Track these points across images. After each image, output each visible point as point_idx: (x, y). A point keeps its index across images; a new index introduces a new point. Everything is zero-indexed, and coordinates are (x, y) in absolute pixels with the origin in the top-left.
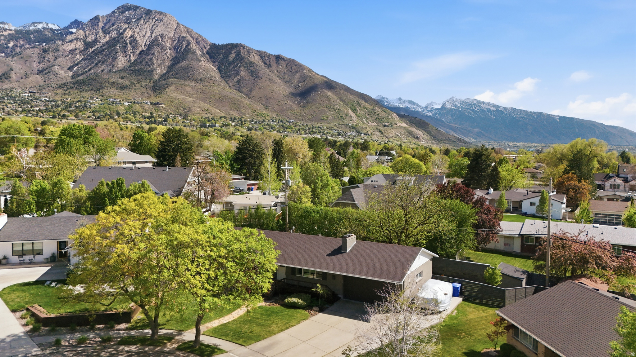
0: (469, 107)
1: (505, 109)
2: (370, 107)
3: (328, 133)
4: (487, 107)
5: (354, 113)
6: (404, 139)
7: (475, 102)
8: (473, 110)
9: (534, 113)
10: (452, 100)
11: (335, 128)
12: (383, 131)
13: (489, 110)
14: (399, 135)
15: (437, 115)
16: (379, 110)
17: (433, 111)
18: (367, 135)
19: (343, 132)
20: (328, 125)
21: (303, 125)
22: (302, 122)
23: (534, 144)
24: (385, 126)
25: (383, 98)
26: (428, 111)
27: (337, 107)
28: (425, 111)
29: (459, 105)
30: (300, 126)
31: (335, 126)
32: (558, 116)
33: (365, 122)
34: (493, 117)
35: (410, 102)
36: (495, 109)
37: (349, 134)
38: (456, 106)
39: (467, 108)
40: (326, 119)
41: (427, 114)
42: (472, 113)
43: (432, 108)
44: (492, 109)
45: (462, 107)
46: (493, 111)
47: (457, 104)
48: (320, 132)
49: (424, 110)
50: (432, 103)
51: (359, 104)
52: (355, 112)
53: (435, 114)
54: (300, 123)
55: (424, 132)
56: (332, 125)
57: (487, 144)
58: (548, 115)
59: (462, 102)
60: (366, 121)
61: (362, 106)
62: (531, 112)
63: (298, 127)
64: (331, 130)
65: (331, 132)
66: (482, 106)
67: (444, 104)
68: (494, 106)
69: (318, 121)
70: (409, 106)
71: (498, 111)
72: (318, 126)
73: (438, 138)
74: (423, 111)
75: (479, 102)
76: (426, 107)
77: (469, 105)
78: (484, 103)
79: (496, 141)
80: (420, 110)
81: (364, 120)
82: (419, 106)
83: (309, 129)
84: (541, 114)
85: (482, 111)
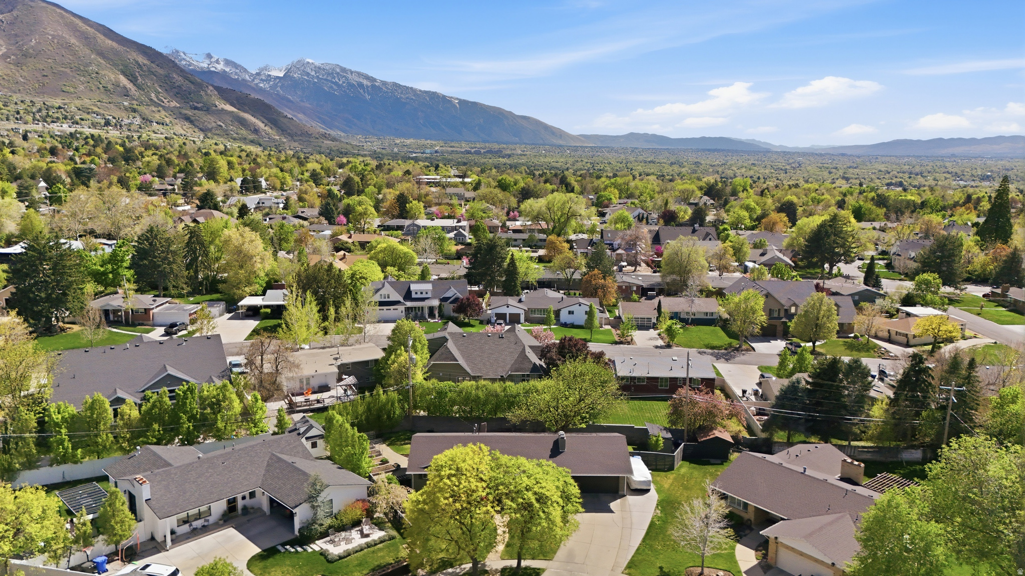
0: (329, 78)
1: (384, 83)
2: (161, 71)
3: (82, 119)
4: (357, 79)
5: (131, 81)
6: (232, 133)
7: (338, 70)
8: (336, 83)
9: (426, 92)
10: (301, 65)
11: (96, 109)
12: (193, 118)
13: (361, 85)
14: (223, 125)
15: (279, 89)
16: (180, 78)
17: (270, 80)
18: (163, 124)
19: (114, 118)
20: (78, 103)
21: (22, 102)
22: (19, 95)
23: (429, 142)
24: (196, 108)
25: (177, 52)
26: (262, 80)
27: (93, 68)
28: (256, 81)
29: (313, 73)
30: (16, 103)
31: (95, 105)
32: (457, 99)
33: (156, 100)
34: (368, 97)
35: (228, 62)
36: (369, 84)
37: (126, 121)
38: (308, 74)
39: (326, 80)
40: (72, 90)
41: (261, 85)
42: (335, 87)
43: (269, 76)
44: (365, 82)
45: (318, 76)
46: (367, 86)
47: (309, 71)
48: (65, 118)
49: (254, 78)
50: (266, 68)
51: (139, 65)
52: (133, 79)
53: (275, 85)
54: (16, 97)
55: (266, 121)
56: (87, 102)
57: (363, 140)
58: (444, 96)
59: (318, 69)
60: (157, 97)
61: (145, 68)
62: (420, 91)
63: (12, 107)
64: (88, 113)
65: (89, 117)
66: (349, 76)
67: (288, 71)
68: (367, 78)
69: (54, 94)
70: (227, 70)
71: (373, 86)
72: (57, 105)
73: (289, 131)
74: (253, 80)
75: (344, 70)
76: (258, 74)
77: (329, 74)
78: (352, 72)
79: (376, 135)
80: (247, 78)
81: (153, 95)
82: (245, 71)
83: (40, 110)
84: (434, 93)
85: (351, 85)
